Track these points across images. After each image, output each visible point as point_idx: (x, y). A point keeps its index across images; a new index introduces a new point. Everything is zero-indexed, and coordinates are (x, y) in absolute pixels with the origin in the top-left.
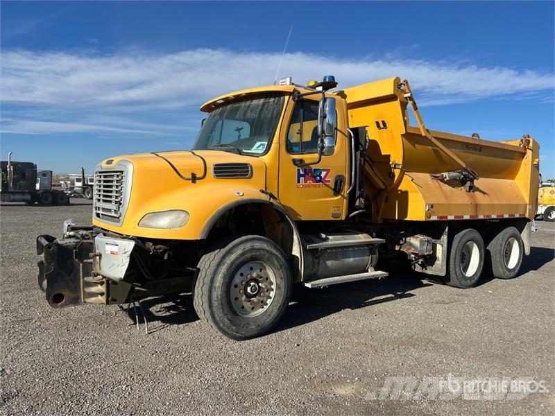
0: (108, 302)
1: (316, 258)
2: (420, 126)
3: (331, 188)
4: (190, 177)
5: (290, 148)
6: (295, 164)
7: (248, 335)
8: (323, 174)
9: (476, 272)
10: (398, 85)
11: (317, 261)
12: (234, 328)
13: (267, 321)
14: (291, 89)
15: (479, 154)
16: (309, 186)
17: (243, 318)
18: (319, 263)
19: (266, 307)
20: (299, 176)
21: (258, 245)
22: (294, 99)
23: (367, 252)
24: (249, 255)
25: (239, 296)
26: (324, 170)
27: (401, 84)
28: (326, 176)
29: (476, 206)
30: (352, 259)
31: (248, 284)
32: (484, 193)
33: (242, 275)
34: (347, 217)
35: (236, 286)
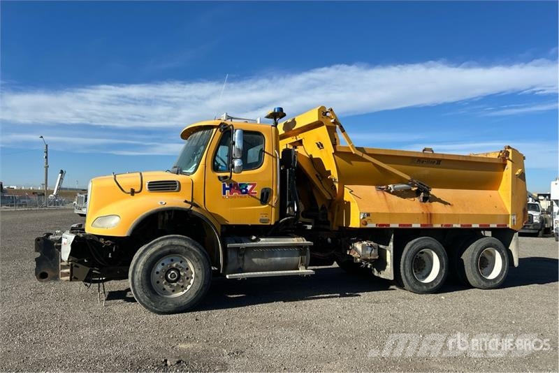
0: (71, 280)
1: (241, 255)
2: (350, 146)
3: (257, 198)
4: (130, 191)
5: (215, 168)
6: (220, 180)
7: (165, 310)
8: (249, 188)
9: (436, 279)
10: (323, 113)
11: (241, 258)
12: (153, 304)
13: (185, 301)
14: (217, 123)
15: (438, 168)
16: (235, 197)
17: (163, 297)
18: (243, 259)
19: (185, 291)
20: (225, 189)
21: (176, 242)
22: (220, 130)
23: (298, 253)
24: (168, 249)
25: (160, 281)
26: (249, 184)
27: (327, 112)
28: (252, 189)
29: (430, 216)
30: (279, 258)
31: (168, 272)
32: (445, 203)
33: (163, 264)
34: (276, 223)
35: (157, 273)
